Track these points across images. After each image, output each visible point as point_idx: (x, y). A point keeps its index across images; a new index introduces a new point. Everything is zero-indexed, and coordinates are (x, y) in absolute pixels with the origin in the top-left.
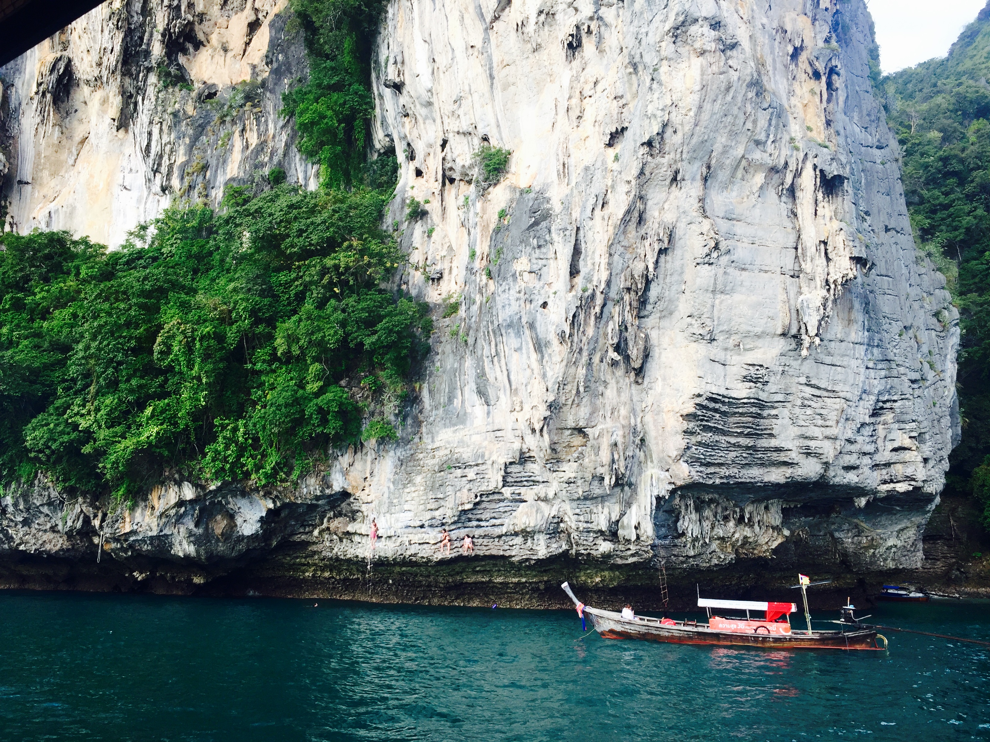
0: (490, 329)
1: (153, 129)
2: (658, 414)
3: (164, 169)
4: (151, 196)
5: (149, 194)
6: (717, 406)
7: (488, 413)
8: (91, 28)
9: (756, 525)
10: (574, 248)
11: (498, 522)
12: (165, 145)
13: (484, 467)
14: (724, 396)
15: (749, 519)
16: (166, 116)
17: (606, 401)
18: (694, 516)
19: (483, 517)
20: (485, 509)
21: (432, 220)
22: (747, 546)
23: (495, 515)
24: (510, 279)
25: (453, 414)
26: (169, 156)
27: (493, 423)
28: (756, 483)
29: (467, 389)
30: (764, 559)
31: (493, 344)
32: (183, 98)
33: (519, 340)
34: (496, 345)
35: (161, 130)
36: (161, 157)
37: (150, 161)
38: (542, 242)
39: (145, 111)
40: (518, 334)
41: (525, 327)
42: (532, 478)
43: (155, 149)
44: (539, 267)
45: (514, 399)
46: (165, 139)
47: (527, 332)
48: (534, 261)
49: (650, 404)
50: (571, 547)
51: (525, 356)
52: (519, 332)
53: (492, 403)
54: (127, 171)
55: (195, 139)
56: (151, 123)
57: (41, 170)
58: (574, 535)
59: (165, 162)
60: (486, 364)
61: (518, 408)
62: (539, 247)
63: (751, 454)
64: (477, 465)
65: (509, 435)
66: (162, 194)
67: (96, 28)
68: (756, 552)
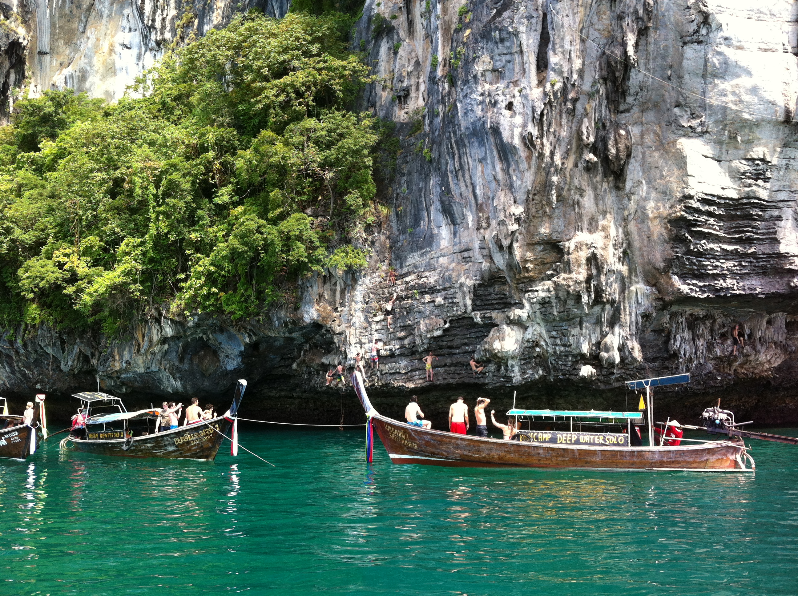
0: (453, 141)
2: (643, 221)
3: (158, 24)
4: (149, 52)
5: (146, 50)
6: (712, 209)
7: (455, 233)
9: (758, 341)
10: (541, 38)
11: (470, 348)
12: (158, 1)
13: (452, 290)
14: (719, 197)
15: (750, 336)
17: (582, 211)
18: (687, 335)
19: (454, 343)
20: (455, 335)
21: (398, 36)
22: (747, 366)
23: (466, 341)
24: (472, 81)
25: (420, 237)
26: (162, 10)
27: (460, 243)
28: (757, 294)
29: (432, 209)
30: (767, 378)
31: (457, 156)
33: (483, 149)
34: (460, 158)
36: (154, 13)
37: (145, 18)
38: (505, 35)
40: (482, 143)
41: (489, 134)
42: (504, 300)
44: (503, 64)
45: (481, 215)
47: (492, 139)
48: (497, 58)
49: (632, 211)
50: (549, 373)
51: (490, 167)
52: (483, 140)
53: (459, 221)
54: (127, 31)
57: (57, 40)
58: (552, 360)
59: (159, 16)
60: (450, 180)
61: (484, 225)
62: (502, 40)
63: (751, 262)
64: (445, 289)
65: (477, 255)
66: (157, 49)
68: (756, 371)
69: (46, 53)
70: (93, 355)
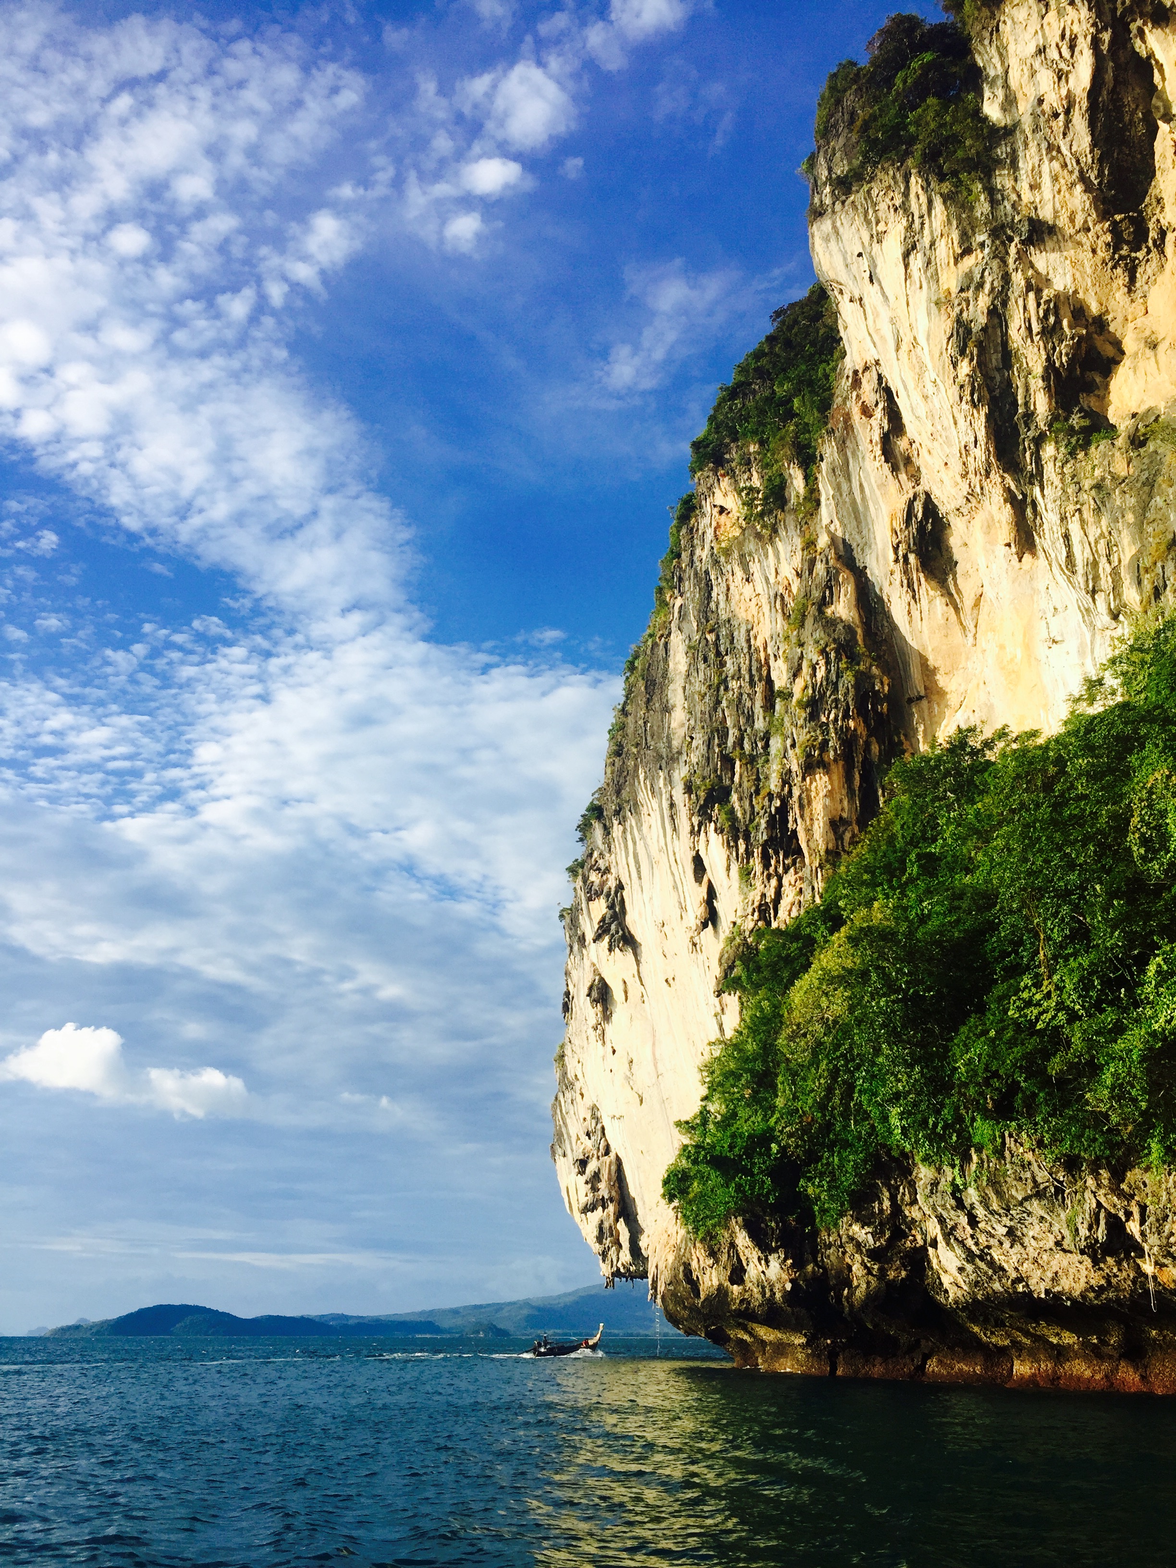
1: (1070, 526)
3: (1106, 582)
4: (1098, 637)
5: (1093, 635)
8: (939, 428)
12: (1096, 542)
16: (1084, 497)
26: (1108, 556)
32: (1105, 455)
35: (1082, 521)
36: (1095, 564)
37: (1080, 578)
39: (1049, 506)
43: (1081, 555)
46: (1093, 532)
54: (1049, 615)
55: (1144, 508)
56: (1063, 519)
57: (933, 672)
59: (1104, 568)
66: (1114, 624)
67: (946, 424)
69: (920, 698)
70: (1129, 1215)
